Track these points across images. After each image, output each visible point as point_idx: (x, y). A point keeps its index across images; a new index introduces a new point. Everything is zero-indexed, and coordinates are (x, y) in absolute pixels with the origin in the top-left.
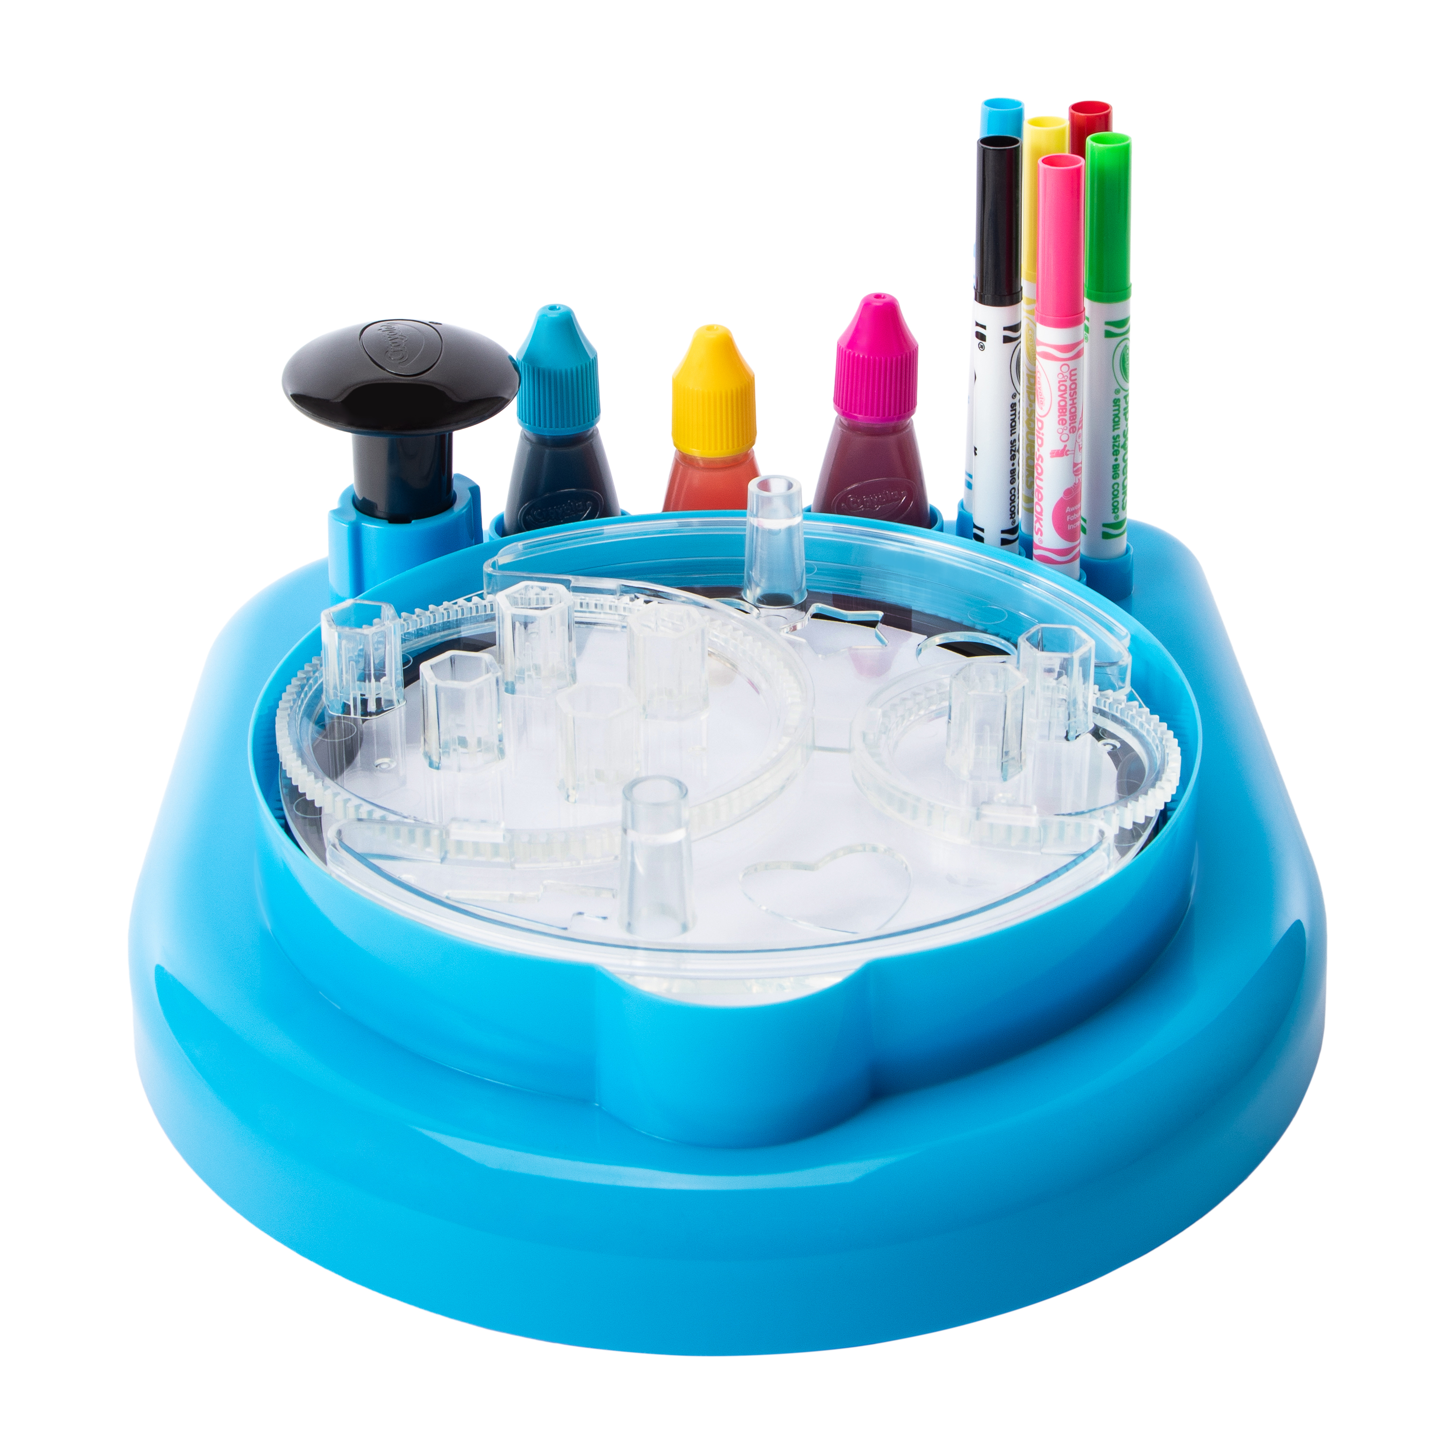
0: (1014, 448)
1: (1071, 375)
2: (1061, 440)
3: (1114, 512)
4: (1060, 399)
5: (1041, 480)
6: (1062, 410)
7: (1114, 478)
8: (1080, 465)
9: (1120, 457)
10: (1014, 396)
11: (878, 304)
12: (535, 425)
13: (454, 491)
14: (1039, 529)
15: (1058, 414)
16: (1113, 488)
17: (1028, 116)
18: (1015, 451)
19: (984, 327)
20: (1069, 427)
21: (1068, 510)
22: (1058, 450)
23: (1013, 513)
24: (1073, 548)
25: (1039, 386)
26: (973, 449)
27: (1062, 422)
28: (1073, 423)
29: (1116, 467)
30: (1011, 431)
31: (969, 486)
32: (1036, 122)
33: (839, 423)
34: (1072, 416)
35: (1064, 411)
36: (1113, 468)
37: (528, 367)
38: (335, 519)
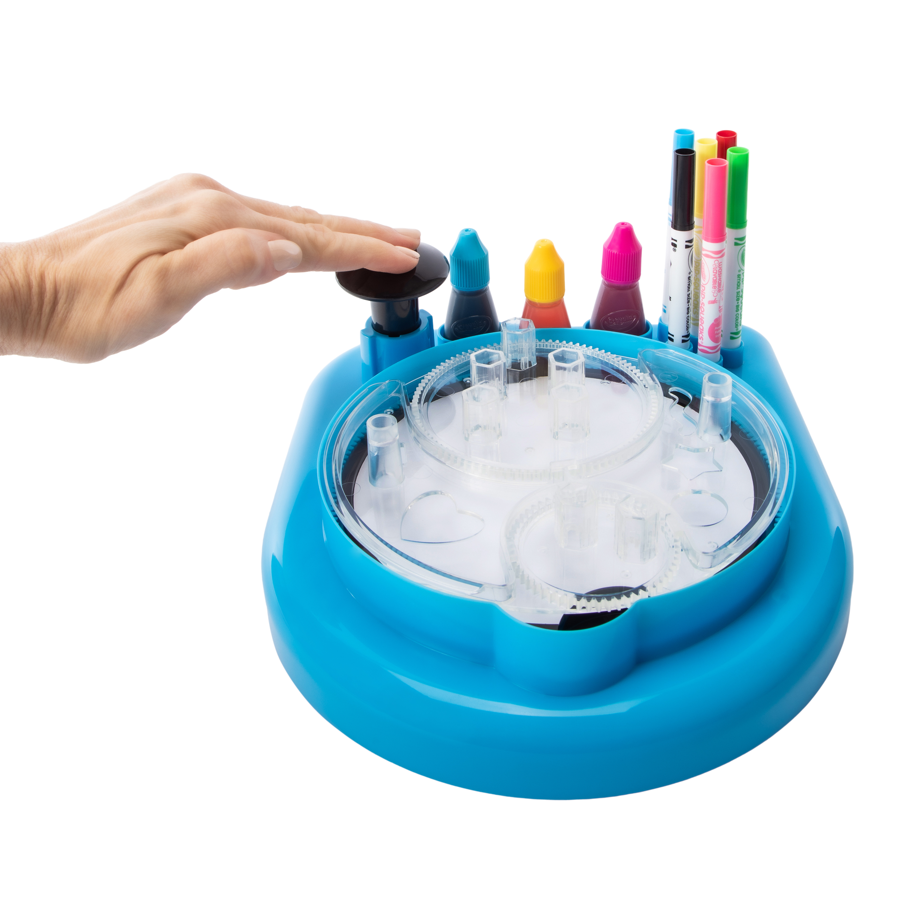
0: (689, 298)
1: (719, 265)
2: (714, 296)
3: (736, 327)
4: (714, 276)
5: (703, 314)
6: (714, 282)
7: (737, 311)
8: (722, 307)
9: (740, 302)
10: (690, 273)
11: (623, 228)
12: (459, 286)
13: (420, 319)
14: (701, 337)
15: (713, 283)
16: (736, 316)
17: (696, 139)
18: (689, 299)
19: (676, 241)
20: (717, 290)
21: (716, 328)
22: (712, 301)
23: (688, 328)
24: (717, 346)
25: (703, 270)
26: (669, 298)
27: (714, 287)
28: (719, 288)
29: (737, 306)
30: (688, 290)
31: (665, 311)
32: (701, 141)
33: (604, 283)
34: (719, 285)
35: (716, 282)
36: (736, 307)
37: (455, 259)
38: (363, 334)
